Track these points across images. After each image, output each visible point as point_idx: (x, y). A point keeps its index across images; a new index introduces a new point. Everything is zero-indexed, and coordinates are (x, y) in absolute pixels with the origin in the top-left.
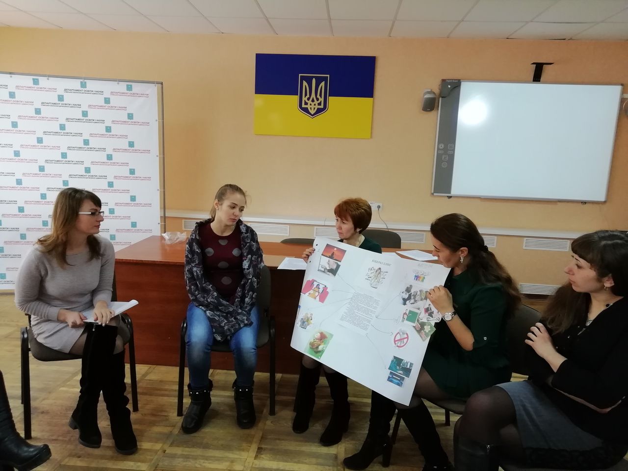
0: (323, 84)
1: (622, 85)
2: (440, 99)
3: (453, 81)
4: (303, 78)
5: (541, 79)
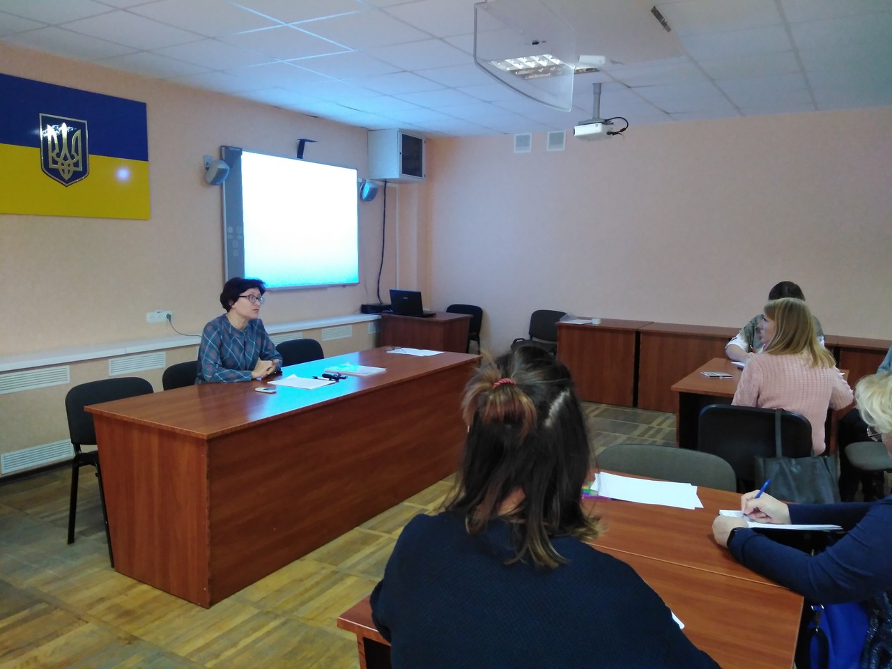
0: (78, 134)
1: (356, 168)
3: (236, 149)
4: (46, 120)
5: (304, 156)
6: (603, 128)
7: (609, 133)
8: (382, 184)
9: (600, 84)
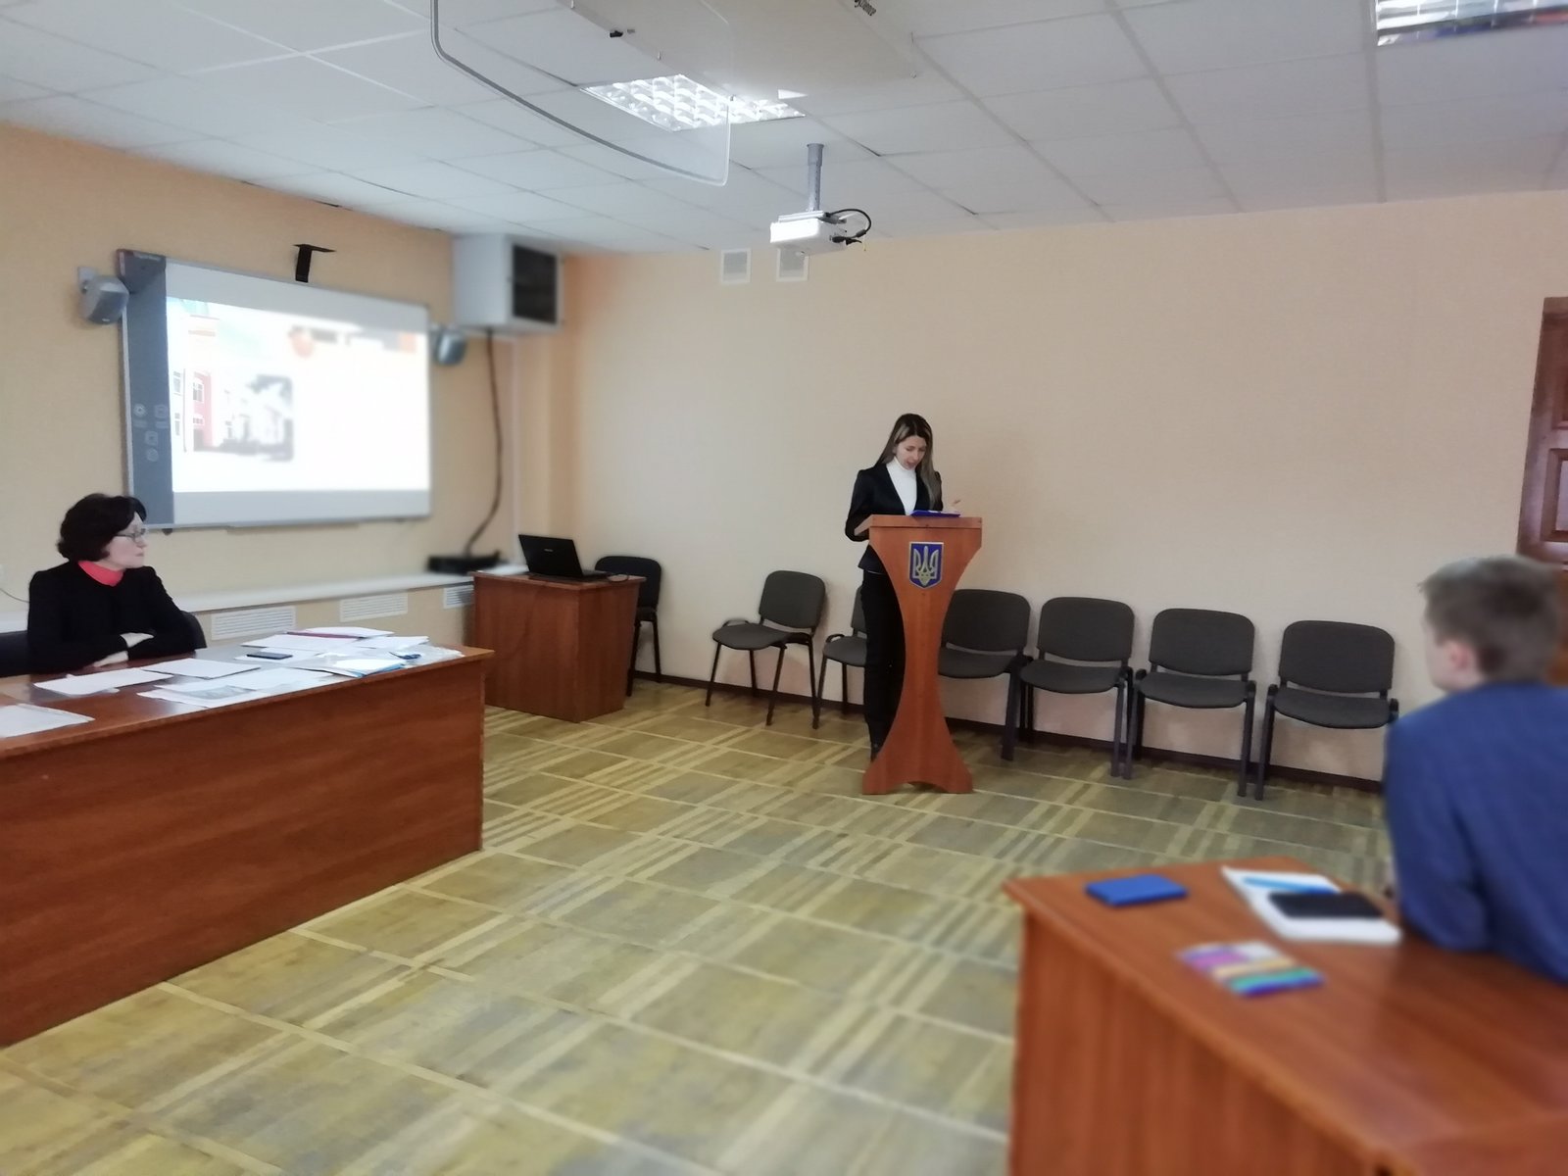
3: (152, 258)
5: (310, 277)
6: (821, 228)
7: (837, 240)
8: (482, 336)
9: (821, 147)
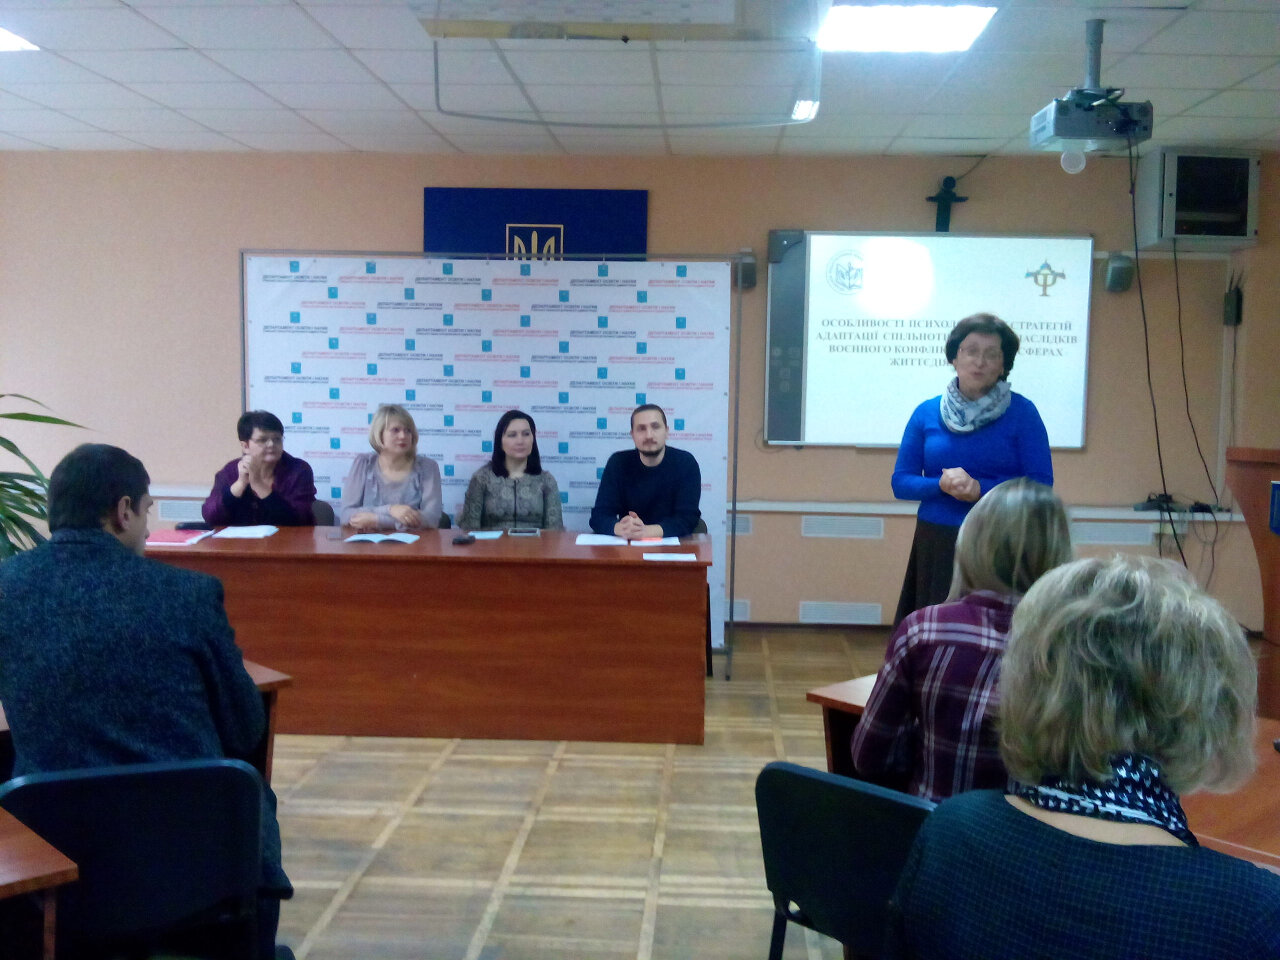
0: (551, 242)
1: (1092, 236)
2: (770, 266)
3: (791, 233)
4: (513, 231)
5: (950, 227)
